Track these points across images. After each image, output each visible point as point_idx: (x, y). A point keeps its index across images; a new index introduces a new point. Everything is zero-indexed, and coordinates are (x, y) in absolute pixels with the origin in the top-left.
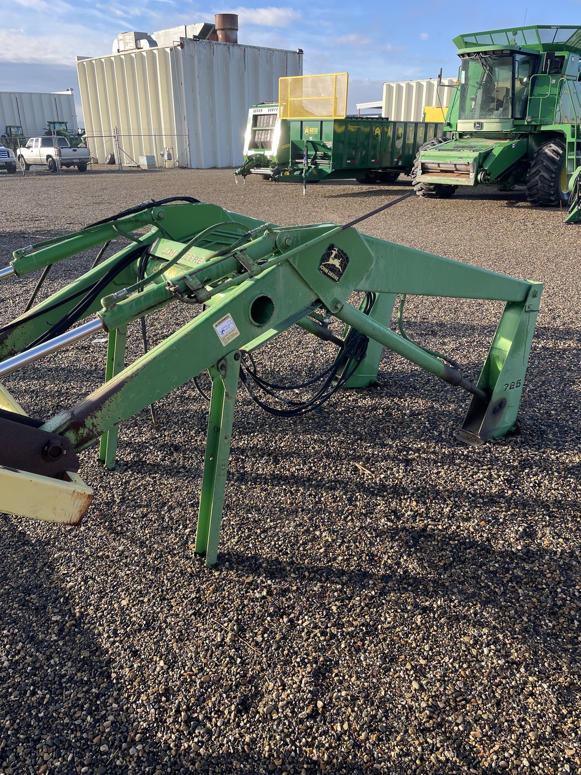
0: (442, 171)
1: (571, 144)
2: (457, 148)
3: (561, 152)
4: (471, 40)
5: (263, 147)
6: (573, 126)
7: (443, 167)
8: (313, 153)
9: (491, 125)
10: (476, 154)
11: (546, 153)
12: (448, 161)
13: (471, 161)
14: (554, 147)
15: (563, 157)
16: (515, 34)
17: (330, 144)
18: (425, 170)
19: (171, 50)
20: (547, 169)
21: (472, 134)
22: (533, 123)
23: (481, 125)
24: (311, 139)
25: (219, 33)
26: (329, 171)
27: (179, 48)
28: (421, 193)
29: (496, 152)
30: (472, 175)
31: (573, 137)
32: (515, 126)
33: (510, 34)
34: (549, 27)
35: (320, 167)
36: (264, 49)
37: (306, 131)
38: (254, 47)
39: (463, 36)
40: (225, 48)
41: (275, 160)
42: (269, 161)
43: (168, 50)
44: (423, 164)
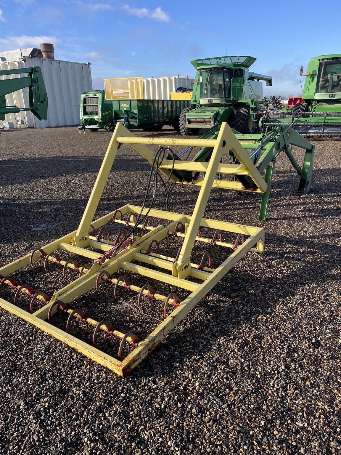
0: (198, 122)
1: (252, 108)
2: (202, 112)
3: (248, 111)
4: (201, 62)
5: (91, 115)
6: (252, 100)
7: (198, 120)
8: (127, 116)
9: (216, 101)
10: (213, 114)
11: (241, 112)
12: (201, 117)
13: (211, 117)
14: (244, 109)
15: (249, 113)
16: (220, 59)
17: (136, 112)
18: (189, 122)
19: (18, 63)
20: (243, 119)
21: (206, 105)
22: (234, 99)
23: (212, 101)
24: (125, 109)
25: (43, 53)
26: (136, 125)
27: (23, 62)
28: (184, 133)
29: (221, 112)
30: (212, 123)
31: (252, 105)
32: (226, 101)
33: (218, 60)
34: (236, 56)
35: (131, 123)
36: (70, 62)
37: (122, 105)
38: (64, 61)
39: (196, 60)
40: (49, 62)
41: (100, 121)
42: (96, 121)
43: (16, 63)
44: (188, 119)
